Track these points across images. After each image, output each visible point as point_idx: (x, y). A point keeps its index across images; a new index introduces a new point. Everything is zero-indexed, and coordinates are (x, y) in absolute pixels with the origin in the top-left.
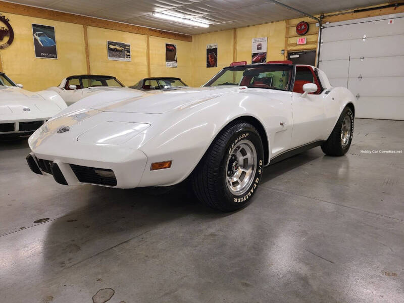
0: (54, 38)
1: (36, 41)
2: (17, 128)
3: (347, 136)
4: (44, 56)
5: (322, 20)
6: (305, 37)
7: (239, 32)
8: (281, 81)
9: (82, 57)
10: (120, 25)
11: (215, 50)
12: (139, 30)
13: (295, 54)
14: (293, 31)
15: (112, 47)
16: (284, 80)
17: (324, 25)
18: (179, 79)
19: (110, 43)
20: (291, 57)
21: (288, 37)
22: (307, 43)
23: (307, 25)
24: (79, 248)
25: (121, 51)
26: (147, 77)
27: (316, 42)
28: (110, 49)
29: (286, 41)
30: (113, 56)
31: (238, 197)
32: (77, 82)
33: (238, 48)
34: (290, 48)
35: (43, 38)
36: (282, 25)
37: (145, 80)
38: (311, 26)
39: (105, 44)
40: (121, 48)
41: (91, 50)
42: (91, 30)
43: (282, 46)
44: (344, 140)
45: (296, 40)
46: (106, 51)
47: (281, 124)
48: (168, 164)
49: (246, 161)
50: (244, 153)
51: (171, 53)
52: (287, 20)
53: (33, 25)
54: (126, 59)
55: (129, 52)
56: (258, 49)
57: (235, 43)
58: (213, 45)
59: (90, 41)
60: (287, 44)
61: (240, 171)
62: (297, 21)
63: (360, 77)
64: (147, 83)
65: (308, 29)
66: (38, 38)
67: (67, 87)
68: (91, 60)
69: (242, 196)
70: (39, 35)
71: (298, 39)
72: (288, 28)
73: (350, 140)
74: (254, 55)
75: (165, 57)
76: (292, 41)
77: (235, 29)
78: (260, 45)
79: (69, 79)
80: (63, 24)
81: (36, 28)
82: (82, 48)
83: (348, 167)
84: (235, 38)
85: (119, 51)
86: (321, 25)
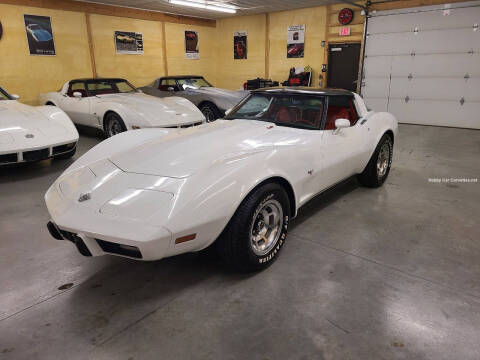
0: (50, 31)
1: (29, 35)
2: (20, 159)
3: (385, 165)
4: (40, 53)
5: (368, 8)
6: (349, 27)
7: (272, 18)
8: (321, 77)
9: (85, 52)
10: (129, 11)
11: (244, 38)
12: (152, 16)
13: (338, 46)
14: (335, 19)
15: (120, 38)
16: (324, 77)
17: (370, 14)
18: (202, 78)
19: (118, 33)
20: (333, 50)
21: (329, 26)
22: (351, 34)
23: (352, 13)
24: (107, 321)
25: (132, 42)
26: (163, 75)
27: (361, 33)
28: (118, 41)
29: (327, 31)
30: (123, 49)
31: (263, 257)
32: (82, 86)
33: (270, 37)
34: (332, 40)
35: (38, 31)
36: (322, 12)
37: (162, 79)
38: (356, 13)
39: (112, 34)
40: (131, 39)
41: (95, 43)
42: (95, 18)
43: (322, 36)
44: (382, 170)
45: (340, 30)
46: (113, 44)
47: (310, 173)
48: (192, 237)
49: (271, 218)
50: (269, 210)
51: (191, 43)
52: (328, 5)
53: (25, 16)
54: (138, 52)
55: (141, 43)
56: (294, 39)
57: (267, 31)
58: (242, 32)
59: (95, 32)
60: (328, 35)
61: (265, 230)
62: (340, 7)
63: (410, 77)
64: (164, 83)
65: (352, 18)
66: (31, 31)
67: (70, 93)
68: (97, 54)
69: (268, 255)
70: (33, 28)
71: (340, 28)
72: (329, 15)
73: (388, 169)
74: (290, 46)
75: (184, 47)
76: (334, 31)
77: (267, 14)
78: (297, 34)
79: (72, 83)
80: (60, 13)
81: (28, 19)
82: (85, 41)
83: (385, 196)
84: (267, 24)
85: (129, 42)
86: (367, 14)
